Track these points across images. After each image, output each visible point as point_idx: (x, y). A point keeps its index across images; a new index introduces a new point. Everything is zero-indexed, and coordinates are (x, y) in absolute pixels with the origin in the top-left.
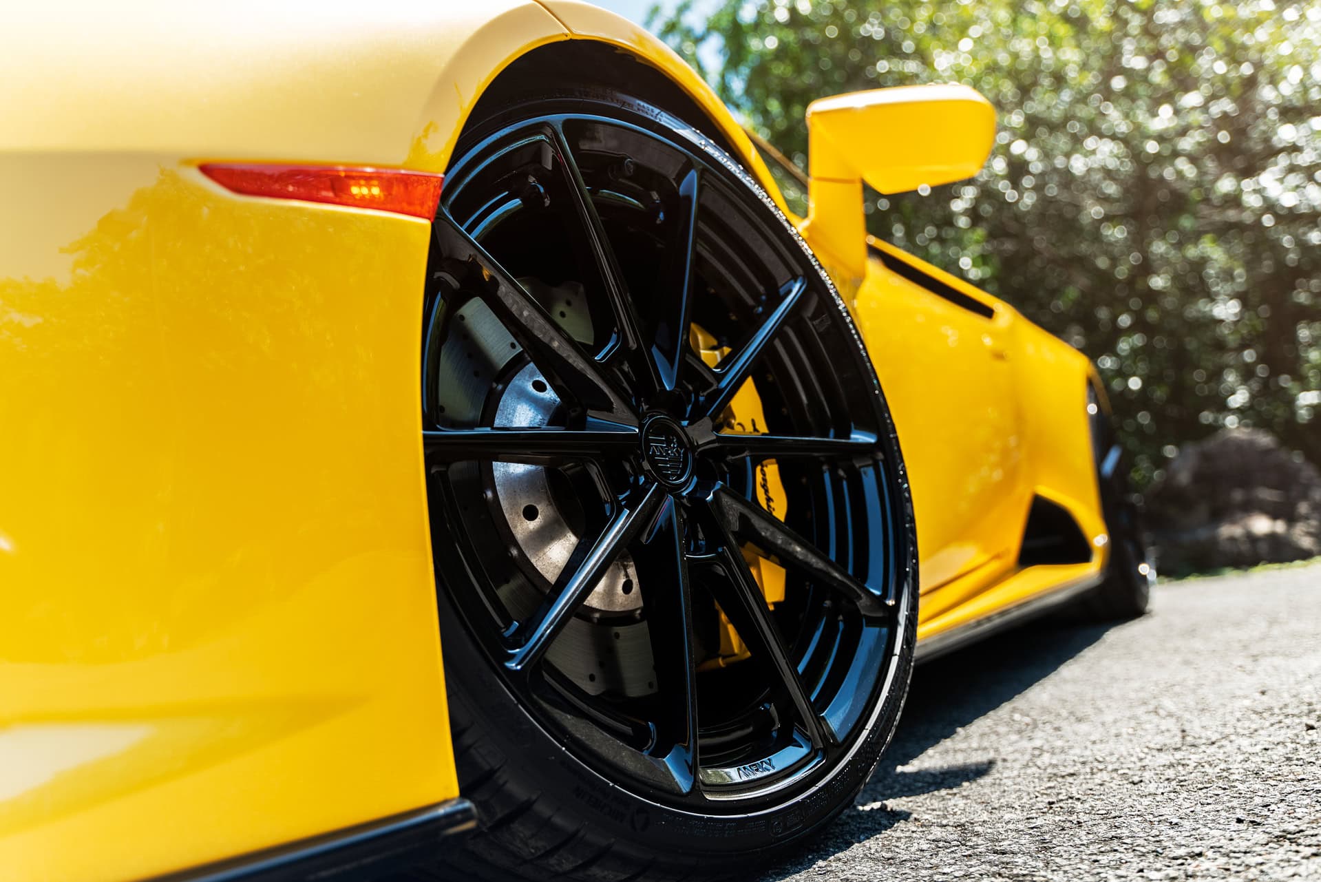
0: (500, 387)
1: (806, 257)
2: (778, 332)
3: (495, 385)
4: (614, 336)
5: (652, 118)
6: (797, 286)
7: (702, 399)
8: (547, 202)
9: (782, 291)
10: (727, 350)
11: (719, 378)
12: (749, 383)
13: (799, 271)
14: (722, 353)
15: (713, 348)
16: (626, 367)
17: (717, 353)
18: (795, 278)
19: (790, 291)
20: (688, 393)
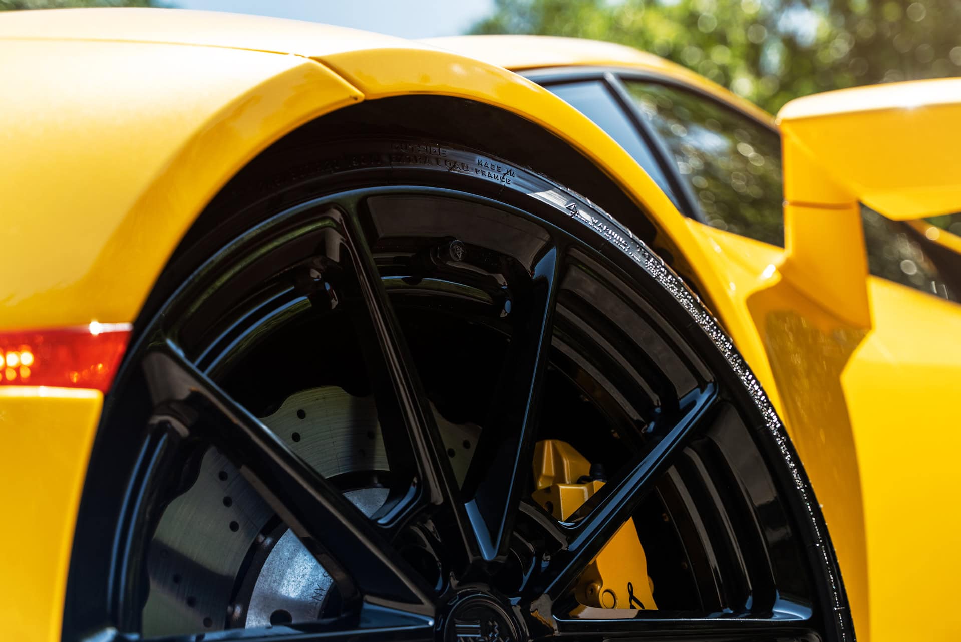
0: (269, 541)
1: (719, 355)
2: (676, 457)
3: (261, 538)
4: (413, 489)
5: (498, 182)
6: (705, 396)
7: (544, 565)
8: (334, 303)
9: (683, 403)
10: (598, 484)
11: (571, 535)
12: (628, 529)
13: (708, 376)
14: (591, 489)
15: (581, 481)
16: (430, 526)
17: (584, 488)
18: (702, 387)
19: (693, 404)
20: (528, 555)
